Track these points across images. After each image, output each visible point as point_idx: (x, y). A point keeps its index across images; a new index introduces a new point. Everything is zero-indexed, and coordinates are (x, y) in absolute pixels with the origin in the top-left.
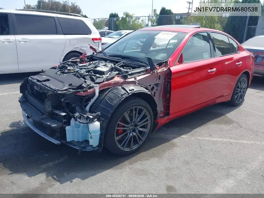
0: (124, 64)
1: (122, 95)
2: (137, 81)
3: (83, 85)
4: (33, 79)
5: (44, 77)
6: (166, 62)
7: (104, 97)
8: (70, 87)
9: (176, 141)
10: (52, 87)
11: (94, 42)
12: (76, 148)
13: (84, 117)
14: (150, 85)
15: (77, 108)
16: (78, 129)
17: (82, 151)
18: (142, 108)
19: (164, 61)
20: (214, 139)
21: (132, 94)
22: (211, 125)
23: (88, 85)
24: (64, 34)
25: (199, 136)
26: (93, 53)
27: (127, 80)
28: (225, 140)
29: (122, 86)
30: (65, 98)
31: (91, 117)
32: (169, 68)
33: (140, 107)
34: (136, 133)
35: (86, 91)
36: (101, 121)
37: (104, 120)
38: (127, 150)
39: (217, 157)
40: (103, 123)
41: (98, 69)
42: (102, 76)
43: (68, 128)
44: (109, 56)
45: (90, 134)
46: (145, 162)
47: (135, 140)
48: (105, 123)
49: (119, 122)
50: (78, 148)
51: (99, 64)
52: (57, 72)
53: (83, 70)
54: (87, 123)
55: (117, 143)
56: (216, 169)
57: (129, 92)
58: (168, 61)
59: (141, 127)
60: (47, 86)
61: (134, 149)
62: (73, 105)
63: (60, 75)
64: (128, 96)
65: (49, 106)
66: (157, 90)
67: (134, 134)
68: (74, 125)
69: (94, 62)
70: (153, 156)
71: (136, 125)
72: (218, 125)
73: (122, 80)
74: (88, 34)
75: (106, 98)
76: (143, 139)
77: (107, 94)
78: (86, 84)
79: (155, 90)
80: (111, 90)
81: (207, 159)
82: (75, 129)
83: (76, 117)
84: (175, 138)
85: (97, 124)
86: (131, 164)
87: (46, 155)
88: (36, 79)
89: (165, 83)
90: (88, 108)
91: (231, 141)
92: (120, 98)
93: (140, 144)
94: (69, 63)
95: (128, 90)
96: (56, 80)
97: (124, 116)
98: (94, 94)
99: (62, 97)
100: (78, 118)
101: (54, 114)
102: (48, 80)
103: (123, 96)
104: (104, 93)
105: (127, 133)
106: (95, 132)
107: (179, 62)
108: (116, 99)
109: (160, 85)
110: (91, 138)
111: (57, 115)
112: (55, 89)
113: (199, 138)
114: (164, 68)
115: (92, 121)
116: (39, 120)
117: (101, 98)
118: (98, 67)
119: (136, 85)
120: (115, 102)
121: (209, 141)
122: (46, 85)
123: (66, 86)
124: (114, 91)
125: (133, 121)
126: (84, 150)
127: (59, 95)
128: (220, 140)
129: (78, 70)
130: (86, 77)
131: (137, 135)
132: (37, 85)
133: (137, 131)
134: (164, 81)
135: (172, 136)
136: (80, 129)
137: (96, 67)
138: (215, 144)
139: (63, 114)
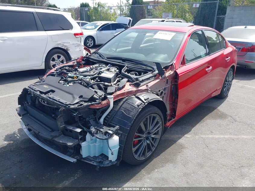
0: (128, 68)
1: (138, 106)
2: (149, 88)
3: (95, 96)
4: (36, 91)
5: (45, 86)
6: (172, 65)
7: (119, 109)
8: (81, 99)
9: (182, 141)
10: (61, 101)
11: (76, 37)
12: (93, 164)
13: (101, 131)
14: (159, 91)
15: (92, 122)
16: (95, 144)
17: (100, 167)
18: (155, 116)
19: (170, 64)
20: (217, 136)
21: (148, 103)
22: (208, 121)
23: (100, 96)
24: (45, 31)
25: (201, 134)
26: (87, 54)
27: (140, 88)
28: (226, 136)
29: (136, 95)
30: (77, 112)
31: (111, 132)
32: (175, 72)
33: (154, 115)
34: (150, 141)
35: (100, 103)
36: (119, 134)
37: (122, 134)
38: (143, 158)
39: (225, 156)
40: (121, 136)
41: (103, 75)
42: (110, 84)
43: (83, 144)
44: (107, 58)
45: (111, 150)
46: (161, 169)
47: (149, 147)
48: (123, 137)
49: (136, 134)
50: (95, 164)
51: (101, 69)
52: (60, 81)
53: (87, 77)
54: (107, 139)
55: (134, 154)
56: (229, 170)
57: (145, 102)
58: (174, 64)
59: (154, 134)
60: (56, 100)
61: (148, 157)
62: (87, 119)
63: (64, 84)
64: (144, 106)
65: (62, 122)
66: (165, 94)
67: (148, 142)
68: (89, 140)
69: (94, 66)
70: (167, 161)
71: (149, 133)
72: (215, 120)
73: (134, 89)
74: (69, 30)
75: (122, 110)
76: (156, 145)
77: (122, 105)
78: (97, 95)
79: (163, 94)
80: (126, 100)
81: (218, 160)
82: (91, 145)
83: (94, 133)
84: (180, 138)
85: (116, 138)
86: (149, 174)
87: (59, 172)
88: (39, 90)
89: (171, 86)
90: (102, 120)
91: (232, 136)
92: (137, 110)
93: (153, 151)
94: (67, 68)
95: (143, 99)
96: (61, 92)
97: (140, 126)
98: (108, 105)
99: (74, 111)
100: (96, 133)
101: (67, 130)
102: (53, 91)
103: (140, 107)
104: (118, 104)
105: (142, 143)
106: (114, 147)
107: (182, 63)
108: (133, 110)
109: (167, 89)
110: (112, 154)
111: (71, 131)
112: (67, 104)
113: (202, 136)
114: (170, 71)
115: (111, 136)
116: (50, 138)
117: (117, 109)
118: (102, 72)
119: (149, 93)
120: (132, 114)
121: (212, 138)
122: (53, 98)
123: (76, 99)
124: (129, 102)
125: (148, 129)
126: (103, 166)
127: (72, 109)
128: (222, 136)
129: (82, 78)
130: (93, 86)
131: (151, 142)
132: (43, 99)
133: (150, 139)
134: (170, 85)
135: (177, 136)
136: (97, 144)
137: (100, 73)
138: (219, 142)
139: (79, 130)
